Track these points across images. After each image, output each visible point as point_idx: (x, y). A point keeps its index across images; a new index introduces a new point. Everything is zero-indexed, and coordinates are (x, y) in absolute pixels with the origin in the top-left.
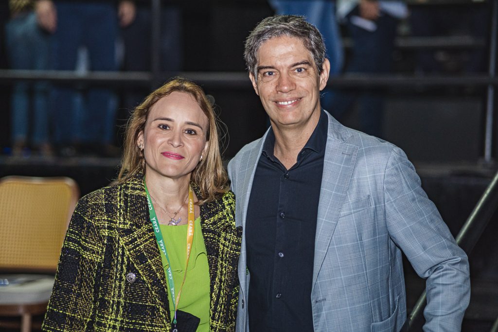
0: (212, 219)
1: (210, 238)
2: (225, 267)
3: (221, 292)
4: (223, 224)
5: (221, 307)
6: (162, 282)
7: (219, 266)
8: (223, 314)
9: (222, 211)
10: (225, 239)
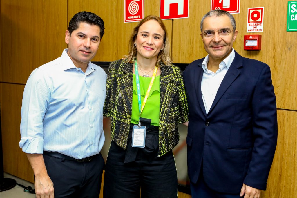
0: (165, 77)
1: (162, 85)
2: (168, 98)
3: (165, 109)
4: (170, 79)
5: (165, 115)
6: (129, 98)
7: (165, 97)
8: (165, 118)
9: (171, 74)
10: (170, 86)
